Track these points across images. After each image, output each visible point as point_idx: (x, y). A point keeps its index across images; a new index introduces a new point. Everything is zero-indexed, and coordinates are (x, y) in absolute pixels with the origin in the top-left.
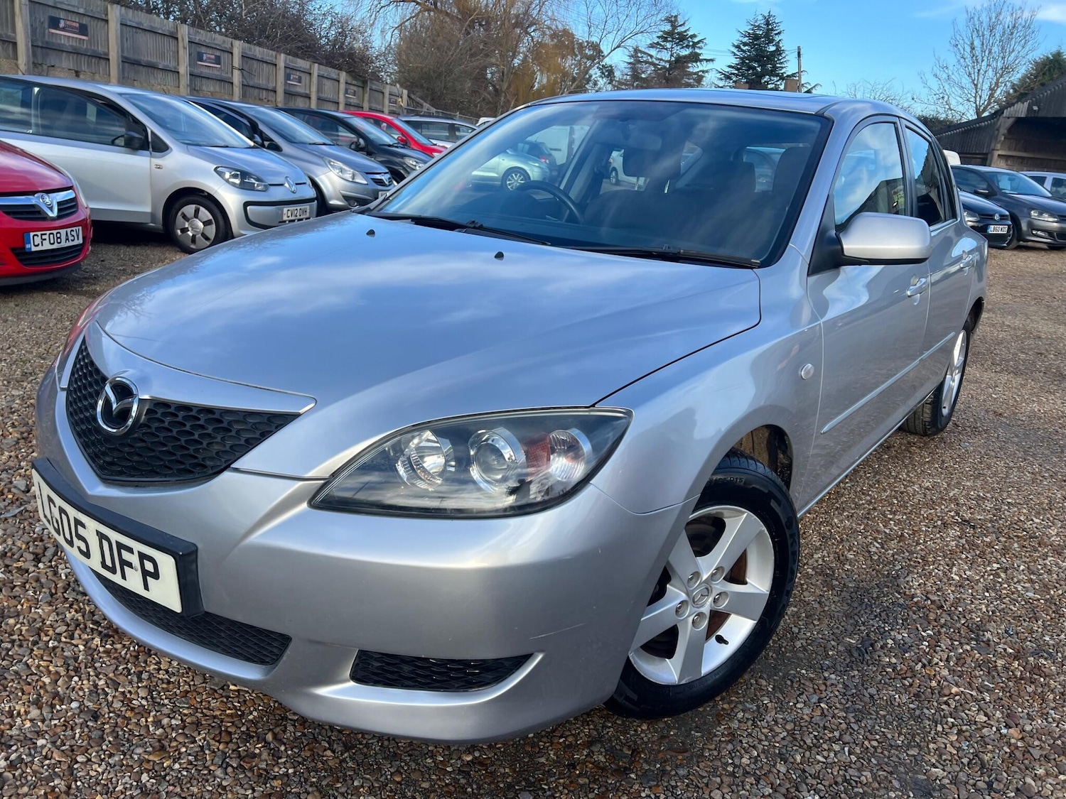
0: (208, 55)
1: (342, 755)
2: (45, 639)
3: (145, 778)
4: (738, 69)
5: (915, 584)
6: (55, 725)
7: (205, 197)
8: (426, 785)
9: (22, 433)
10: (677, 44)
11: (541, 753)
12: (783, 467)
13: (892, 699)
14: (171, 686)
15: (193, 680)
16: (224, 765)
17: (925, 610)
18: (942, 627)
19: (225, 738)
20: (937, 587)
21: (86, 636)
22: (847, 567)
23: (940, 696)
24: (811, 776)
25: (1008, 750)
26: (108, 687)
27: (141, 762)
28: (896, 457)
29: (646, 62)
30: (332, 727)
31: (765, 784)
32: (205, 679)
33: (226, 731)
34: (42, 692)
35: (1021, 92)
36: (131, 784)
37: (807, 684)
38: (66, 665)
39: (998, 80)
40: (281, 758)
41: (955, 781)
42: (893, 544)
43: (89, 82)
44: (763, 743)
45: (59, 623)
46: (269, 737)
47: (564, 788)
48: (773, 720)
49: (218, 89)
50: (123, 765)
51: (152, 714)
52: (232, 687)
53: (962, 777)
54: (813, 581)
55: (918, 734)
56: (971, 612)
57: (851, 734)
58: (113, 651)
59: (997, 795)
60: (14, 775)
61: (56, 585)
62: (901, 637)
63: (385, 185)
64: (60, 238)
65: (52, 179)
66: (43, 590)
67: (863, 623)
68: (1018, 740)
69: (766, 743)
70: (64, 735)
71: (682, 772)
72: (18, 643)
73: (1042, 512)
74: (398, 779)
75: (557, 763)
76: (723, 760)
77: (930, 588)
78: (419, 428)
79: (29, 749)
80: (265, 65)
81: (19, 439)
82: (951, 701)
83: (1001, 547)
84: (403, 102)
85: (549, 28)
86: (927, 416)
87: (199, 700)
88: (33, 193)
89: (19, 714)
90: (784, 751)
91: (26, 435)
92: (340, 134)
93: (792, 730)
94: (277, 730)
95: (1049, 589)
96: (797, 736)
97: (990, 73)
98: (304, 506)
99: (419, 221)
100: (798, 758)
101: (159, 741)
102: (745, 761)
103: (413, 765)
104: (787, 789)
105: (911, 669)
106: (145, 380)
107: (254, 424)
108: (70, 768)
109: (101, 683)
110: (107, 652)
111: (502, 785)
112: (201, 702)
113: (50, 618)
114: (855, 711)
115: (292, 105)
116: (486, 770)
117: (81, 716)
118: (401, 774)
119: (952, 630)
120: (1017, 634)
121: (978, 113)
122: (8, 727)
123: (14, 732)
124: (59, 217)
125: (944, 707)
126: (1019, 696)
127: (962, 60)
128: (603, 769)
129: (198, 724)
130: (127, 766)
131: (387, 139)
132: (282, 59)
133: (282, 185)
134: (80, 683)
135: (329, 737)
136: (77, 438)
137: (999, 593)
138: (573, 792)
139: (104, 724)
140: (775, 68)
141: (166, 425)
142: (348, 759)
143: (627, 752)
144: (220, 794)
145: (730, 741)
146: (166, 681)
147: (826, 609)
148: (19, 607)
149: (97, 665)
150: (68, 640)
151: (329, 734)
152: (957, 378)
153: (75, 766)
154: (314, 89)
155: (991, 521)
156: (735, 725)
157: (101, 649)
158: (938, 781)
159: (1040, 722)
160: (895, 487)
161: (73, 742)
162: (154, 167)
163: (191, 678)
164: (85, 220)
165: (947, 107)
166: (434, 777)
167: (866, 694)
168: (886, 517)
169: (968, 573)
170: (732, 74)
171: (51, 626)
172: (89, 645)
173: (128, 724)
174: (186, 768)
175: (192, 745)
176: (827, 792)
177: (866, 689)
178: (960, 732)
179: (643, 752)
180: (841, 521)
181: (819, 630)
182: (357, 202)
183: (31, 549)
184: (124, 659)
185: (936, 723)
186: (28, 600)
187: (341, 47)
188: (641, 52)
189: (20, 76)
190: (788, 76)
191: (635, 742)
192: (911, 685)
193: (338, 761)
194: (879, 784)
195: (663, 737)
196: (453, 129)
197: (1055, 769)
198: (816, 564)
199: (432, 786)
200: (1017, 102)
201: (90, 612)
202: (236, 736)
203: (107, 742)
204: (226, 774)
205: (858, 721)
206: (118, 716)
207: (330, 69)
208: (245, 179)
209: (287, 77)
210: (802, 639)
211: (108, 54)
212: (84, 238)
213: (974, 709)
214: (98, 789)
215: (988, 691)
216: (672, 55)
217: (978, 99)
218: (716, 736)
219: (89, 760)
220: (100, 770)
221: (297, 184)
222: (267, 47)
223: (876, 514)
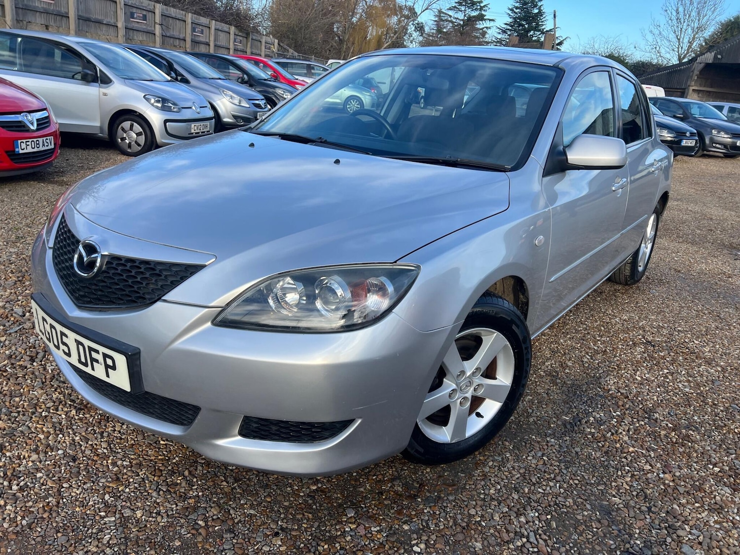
0: (138, 14)
1: (233, 485)
2: (40, 410)
3: (107, 497)
4: (512, 26)
5: (611, 382)
6: (48, 464)
7: (137, 116)
8: (286, 504)
9: (18, 277)
10: (469, 7)
11: (361, 485)
12: (523, 304)
13: (590, 454)
14: (122, 441)
15: (136, 438)
16: (158, 490)
17: (617, 399)
18: (627, 410)
19: (158, 473)
20: (626, 384)
21: (66, 409)
22: (567, 371)
23: (622, 453)
24: (534, 501)
25: (663, 488)
26: (81, 441)
27: (104, 487)
28: (606, 299)
29: (447, 20)
30: (226, 467)
31: (504, 505)
32: (144, 437)
33: (158, 469)
34: (39, 444)
35: (711, 45)
36: (98, 501)
37: (536, 445)
38: (54, 427)
39: (694, 36)
40: (194, 486)
41: (627, 506)
42: (599, 356)
43: (55, 33)
44: (504, 481)
45: (48, 401)
46: (186, 473)
47: (375, 506)
48: (512, 467)
49: (145, 39)
50: (93, 489)
51: (110, 458)
52: (162, 442)
53: (632, 503)
54: (544, 380)
55: (605, 477)
56: (646, 400)
57: (561, 476)
58: (84, 418)
59: (654, 515)
60: (23, 495)
61: (45, 377)
62: (599, 416)
63: (262, 108)
64: (38, 144)
65: (32, 103)
66: (37, 380)
67: (575, 407)
68: (670, 481)
70: (54, 471)
71: (451, 498)
72: (22, 413)
73: (700, 337)
74: (269, 500)
75: (371, 491)
76: (478, 491)
77: (621, 385)
78: (283, 275)
79: (32, 479)
80: (177, 21)
81: (16, 281)
82: (628, 457)
83: (671, 359)
84: (275, 48)
86: (627, 272)
87: (140, 450)
88: (20, 113)
89: (24, 457)
90: (518, 486)
91: (21, 278)
92: (231, 71)
93: (524, 473)
94: (191, 469)
95: (700, 386)
96: (527, 477)
97: (690, 30)
98: (209, 324)
99: (284, 137)
100: (526, 490)
101: (116, 475)
102: (492, 491)
103: (279, 492)
104: (518, 509)
105: (604, 436)
106: (105, 242)
107: (176, 271)
108: (59, 491)
109: (78, 438)
110: (80, 419)
111: (335, 505)
112: (142, 451)
113: (42, 398)
114: (565, 462)
115: (197, 51)
116: (325, 495)
117: (65, 459)
118: (271, 497)
119: (633, 412)
120: (676, 415)
121: (680, 59)
122: (17, 465)
123: (22, 468)
124: (38, 130)
125: (623, 460)
126: (674, 454)
127: (670, 21)
128: (401, 495)
129: (140, 465)
130: (96, 490)
131: (263, 75)
132: (189, 17)
133: (190, 108)
134: (63, 438)
136: (61, 280)
137: (667, 388)
138: (380, 509)
139: (80, 464)
140: (538, 25)
141: (119, 271)
142: (237, 487)
143: (416, 485)
144: (155, 507)
145: (483, 480)
146: (119, 438)
147: (551, 398)
148: (22, 390)
149: (74, 427)
150: (54, 412)
151: (225, 472)
152: (650, 246)
153: (62, 490)
154: (212, 39)
155: (666, 342)
156: (487, 469)
157: (77, 417)
158: (616, 506)
159: (686, 470)
160: (604, 319)
161: (60, 475)
162: (101, 94)
163: (135, 436)
164: (55, 132)
165: (658, 54)
166: (292, 499)
167: (573, 451)
168: (596, 339)
169: (647, 375)
170: (507, 29)
171: (44, 402)
172: (68, 415)
173: (95, 464)
174: (134, 491)
175: (137, 478)
176: (544, 511)
177: (574, 448)
178: (633, 476)
179: (426, 485)
180: (565, 341)
181: (546, 411)
182: (243, 120)
183: (28, 354)
184: (92, 423)
185: (618, 470)
186: (27, 386)
187: (231, 9)
188: (443, 13)
189: (8, 30)
190: (547, 31)
191: (422, 479)
192: (603, 446)
193: (230, 488)
194: (577, 507)
195: (440, 476)
196: (309, 68)
197: (693, 499)
198: (546, 369)
199: (290, 504)
200: (707, 52)
201: (68, 394)
202: (165, 472)
203: (82, 475)
204: (159, 495)
205: (567, 468)
206: (89, 459)
207: (223, 24)
208: (164, 103)
209: (193, 30)
210: (534, 417)
211: (68, 13)
212: (55, 144)
213: (643, 462)
214: (77, 503)
215: (654, 450)
216: (465, 16)
217: (680, 49)
218: (474, 476)
219: (71, 486)
220: (78, 492)
221: (201, 107)
222: (179, 8)
223: (589, 337)
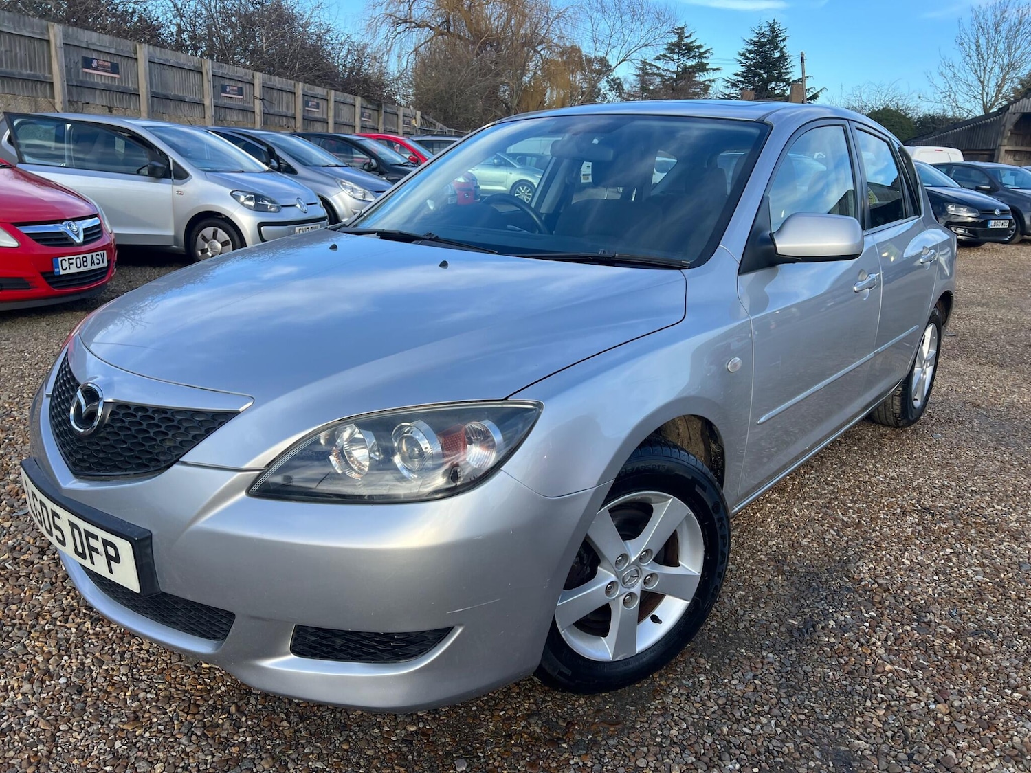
0: (232, 87)
1: (297, 725)
2: (42, 622)
3: (118, 744)
4: (744, 77)
5: (865, 569)
6: (44, 698)
7: (222, 219)
8: (370, 753)
10: (684, 55)
11: (481, 725)
12: (716, 456)
13: (826, 676)
14: (150, 664)
15: (170, 659)
16: (190, 734)
17: (871, 593)
18: (886, 609)
19: (193, 710)
20: (887, 571)
21: (78, 620)
22: (800, 553)
23: (873, 673)
24: (735, 746)
25: (933, 724)
26: (94, 665)
27: (116, 730)
28: (866, 448)
29: (654, 74)
30: (290, 700)
31: (689, 753)
32: (181, 658)
33: (195, 704)
34: (34, 669)
35: (1028, 88)
36: (105, 750)
37: (745, 662)
38: (59, 646)
39: (1004, 77)
40: (241, 728)
41: (876, 753)
42: (850, 531)
44: (693, 716)
45: (56, 609)
46: (233, 709)
47: (498, 756)
48: (707, 695)
49: (241, 118)
50: (100, 733)
51: (130, 689)
52: (204, 665)
53: (884, 748)
54: (765, 567)
55: (847, 709)
56: (916, 595)
57: (780, 708)
58: (101, 633)
59: (916, 766)
60: (3, 741)
61: (56, 575)
62: (843, 618)
64: (86, 261)
65: (79, 208)
66: (45, 580)
67: (808, 606)
68: (945, 715)
69: (697, 716)
70: (50, 707)
71: (611, 742)
72: (18, 626)
73: (1005, 499)
74: (345, 747)
75: (495, 734)
76: (652, 731)
77: (879, 572)
78: (345, 422)
79: (19, 719)
80: (284, 93)
82: (884, 679)
83: (957, 533)
84: (416, 123)
85: (557, 46)
86: (896, 406)
87: (173, 676)
88: (61, 221)
89: (13, 689)
90: (713, 723)
92: (354, 156)
93: (723, 704)
94: (241, 703)
95: (1000, 573)
96: (727, 710)
98: (243, 494)
99: (384, 235)
100: (725, 730)
101: (135, 712)
102: (674, 732)
103: (361, 735)
104: (710, 758)
105: (849, 648)
107: (201, 421)
108: (53, 735)
109: (88, 661)
110: (96, 635)
111: (441, 753)
112: (176, 678)
113: (48, 605)
114: (787, 687)
115: (311, 131)
116: (427, 740)
117: (67, 690)
118: (349, 742)
119: (895, 612)
120: (960, 615)
121: (985, 109)
122: (2, 699)
123: (7, 704)
124: (85, 243)
125: (876, 683)
126: (954, 674)
127: (968, 58)
128: (538, 739)
129: (170, 698)
130: (104, 734)
131: (398, 159)
132: (300, 88)
133: (294, 206)
134: (69, 661)
135: (287, 710)
137: (949, 576)
138: (505, 759)
140: (780, 74)
141: (126, 424)
142: (302, 729)
143: (562, 724)
144: (183, 759)
145: (662, 715)
146: (145, 660)
147: (774, 592)
148: (22, 595)
149: (86, 645)
150: (62, 624)
151: (288, 706)
152: (929, 371)
153: (58, 734)
154: (331, 114)
155: (951, 508)
156: (669, 699)
157: (91, 632)
158: (859, 753)
159: (970, 698)
160: (860, 477)
161: (58, 713)
162: (175, 193)
163: (169, 656)
164: (109, 244)
165: (954, 104)
166: (379, 745)
167: (801, 671)
168: (846, 506)
169: (919, 558)
170: (738, 81)
171: (49, 611)
172: (80, 627)
173: (108, 697)
174: (156, 736)
175: (163, 716)
176: (749, 761)
177: (802, 667)
178: (889, 707)
179: (577, 724)
180: (800, 510)
181: (765, 612)
183: (38, 544)
184: (111, 640)
185: (866, 699)
186: (31, 589)
187: (357, 74)
188: (649, 64)
189: (53, 114)
190: (794, 81)
191: (571, 715)
192: (846, 663)
193: (292, 730)
194: (801, 754)
195: (599, 711)
197: (978, 742)
198: (769, 551)
199: (376, 753)
200: (1022, 98)
202: (204, 708)
204: (191, 741)
205: (789, 696)
206: (100, 690)
207: (345, 94)
208: (259, 201)
209: (306, 104)
210: (745, 621)
211: (138, 90)
212: (108, 261)
213: (905, 686)
214: (76, 753)
215: (923, 668)
216: (678, 66)
217: (985, 96)
219: (71, 729)
220: (79, 737)
221: (308, 204)
222: (287, 77)
223: (836, 503)
